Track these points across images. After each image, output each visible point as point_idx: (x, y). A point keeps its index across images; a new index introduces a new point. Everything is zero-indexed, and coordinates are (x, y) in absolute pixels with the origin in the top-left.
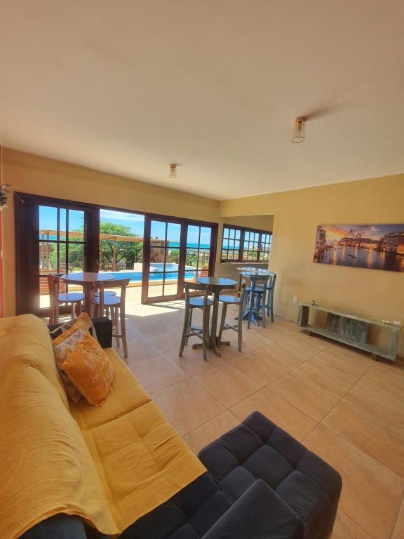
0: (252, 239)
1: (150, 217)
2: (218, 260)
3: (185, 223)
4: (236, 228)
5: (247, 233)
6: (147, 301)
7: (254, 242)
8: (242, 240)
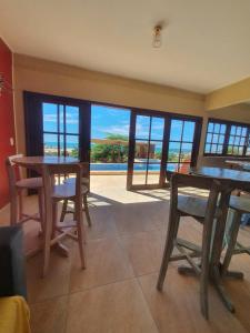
0: (238, 134)
1: (135, 112)
2: (201, 153)
3: (169, 117)
4: (221, 122)
5: (233, 128)
6: (132, 188)
7: (241, 137)
8: (227, 135)
